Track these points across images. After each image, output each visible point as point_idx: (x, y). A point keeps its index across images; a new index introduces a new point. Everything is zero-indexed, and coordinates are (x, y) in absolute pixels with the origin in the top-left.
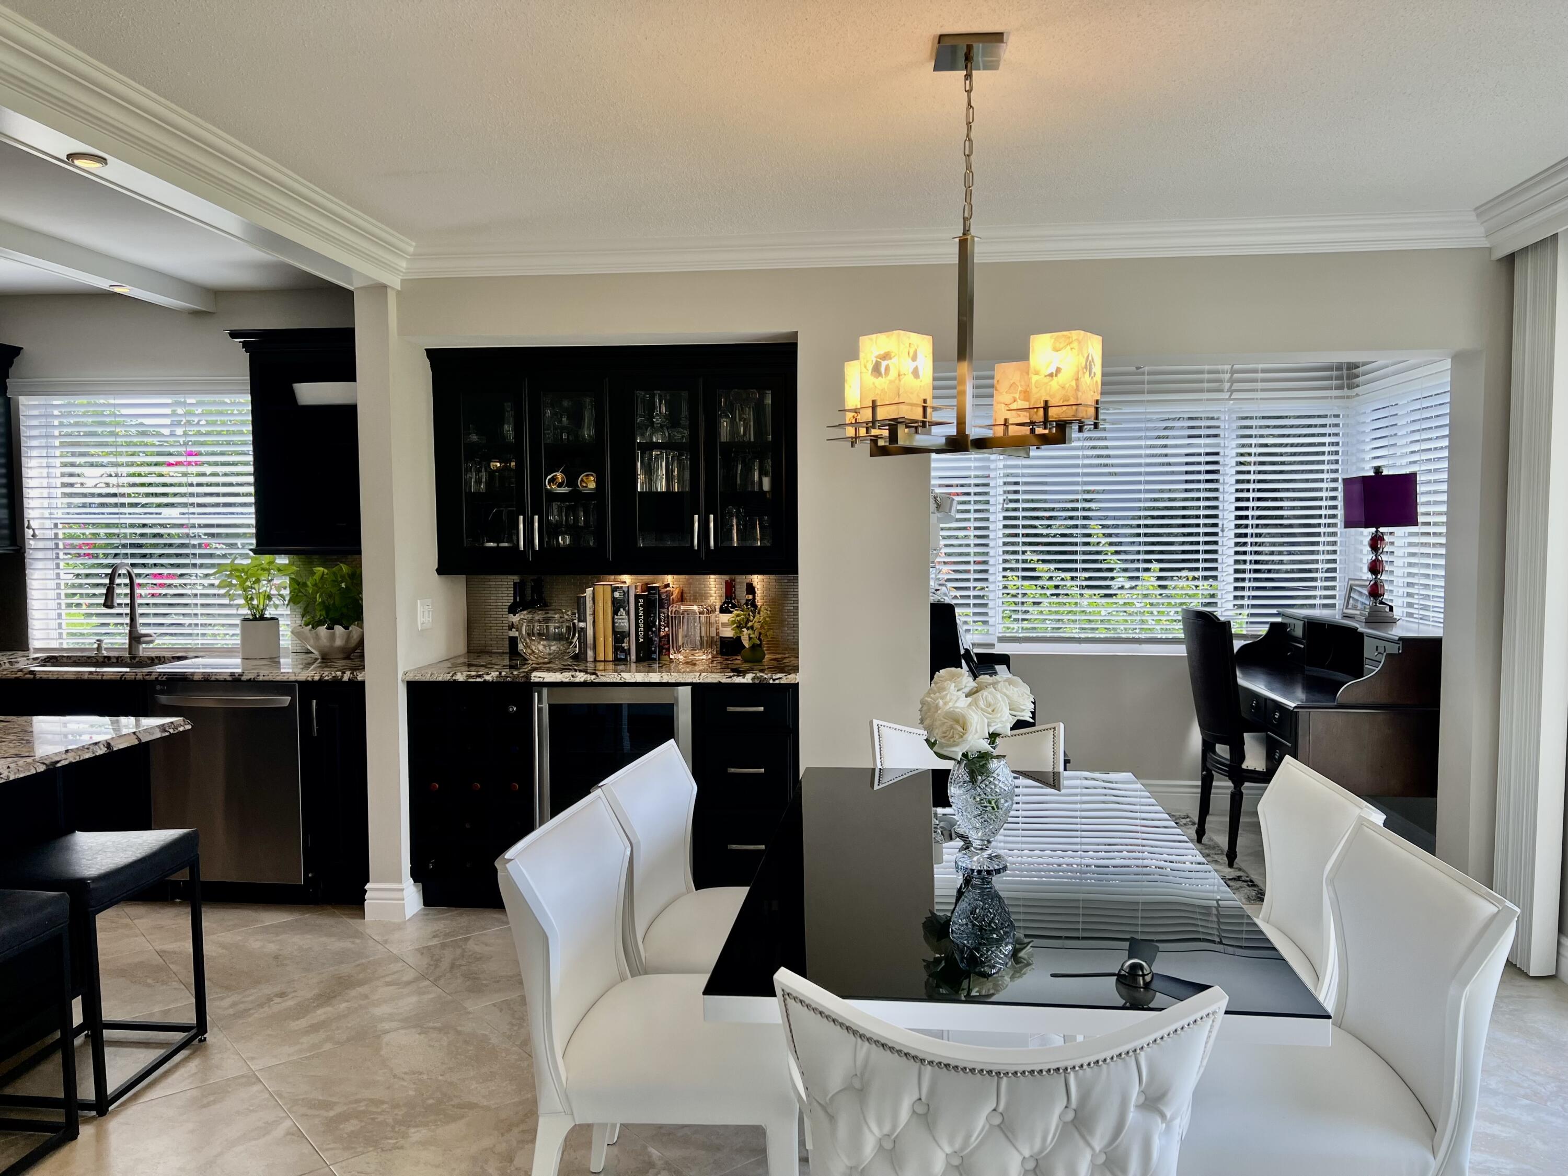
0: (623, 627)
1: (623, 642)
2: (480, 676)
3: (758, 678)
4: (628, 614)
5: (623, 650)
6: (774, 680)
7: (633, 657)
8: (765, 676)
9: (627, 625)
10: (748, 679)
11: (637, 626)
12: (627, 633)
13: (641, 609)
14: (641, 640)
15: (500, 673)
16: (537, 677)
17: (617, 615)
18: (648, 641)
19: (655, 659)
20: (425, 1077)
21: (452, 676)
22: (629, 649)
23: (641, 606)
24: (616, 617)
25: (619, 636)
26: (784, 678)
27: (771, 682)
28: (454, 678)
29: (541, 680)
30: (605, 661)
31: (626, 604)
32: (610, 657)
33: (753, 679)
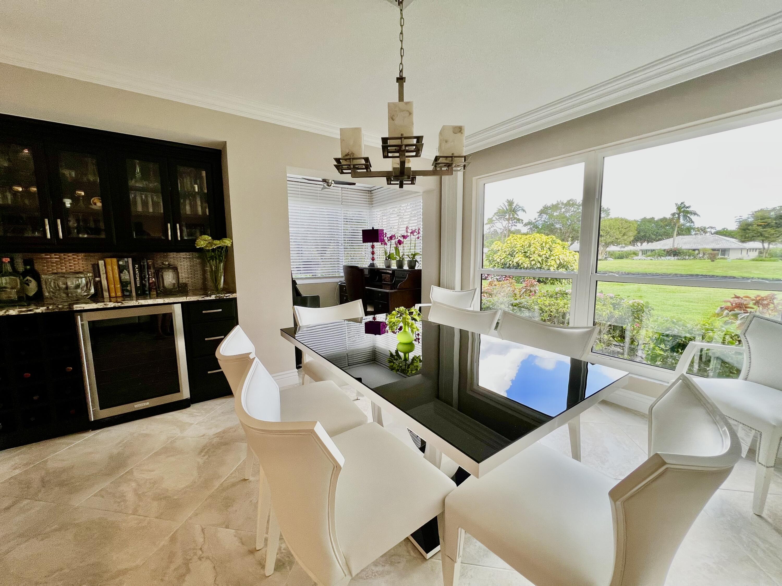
0: (126, 279)
1: (127, 287)
2: (30, 311)
3: (218, 297)
4: (129, 272)
5: (127, 291)
6: (226, 297)
7: (134, 294)
8: (221, 296)
9: (128, 278)
10: (213, 297)
11: (135, 279)
12: (129, 282)
13: (137, 270)
14: (138, 285)
15: (48, 308)
16: (77, 307)
17: (122, 273)
18: (143, 285)
19: (147, 294)
20: (66, 571)
21: (5, 312)
22: (131, 290)
23: (137, 268)
24: (121, 274)
25: (124, 284)
26: (231, 295)
27: (225, 298)
28: (7, 313)
29: (82, 309)
30: (116, 297)
31: (127, 267)
32: (119, 294)
33: (215, 297)
